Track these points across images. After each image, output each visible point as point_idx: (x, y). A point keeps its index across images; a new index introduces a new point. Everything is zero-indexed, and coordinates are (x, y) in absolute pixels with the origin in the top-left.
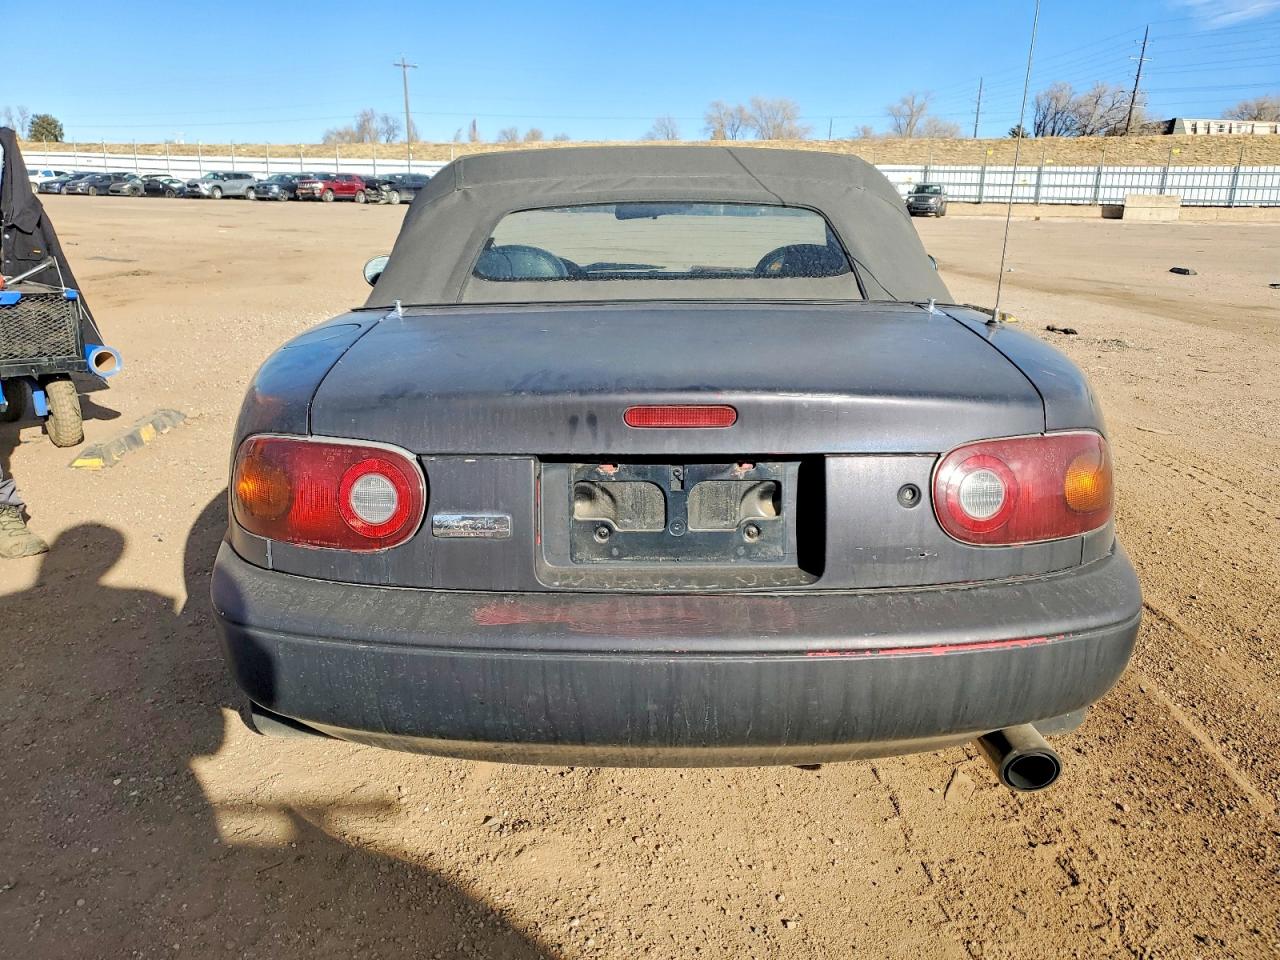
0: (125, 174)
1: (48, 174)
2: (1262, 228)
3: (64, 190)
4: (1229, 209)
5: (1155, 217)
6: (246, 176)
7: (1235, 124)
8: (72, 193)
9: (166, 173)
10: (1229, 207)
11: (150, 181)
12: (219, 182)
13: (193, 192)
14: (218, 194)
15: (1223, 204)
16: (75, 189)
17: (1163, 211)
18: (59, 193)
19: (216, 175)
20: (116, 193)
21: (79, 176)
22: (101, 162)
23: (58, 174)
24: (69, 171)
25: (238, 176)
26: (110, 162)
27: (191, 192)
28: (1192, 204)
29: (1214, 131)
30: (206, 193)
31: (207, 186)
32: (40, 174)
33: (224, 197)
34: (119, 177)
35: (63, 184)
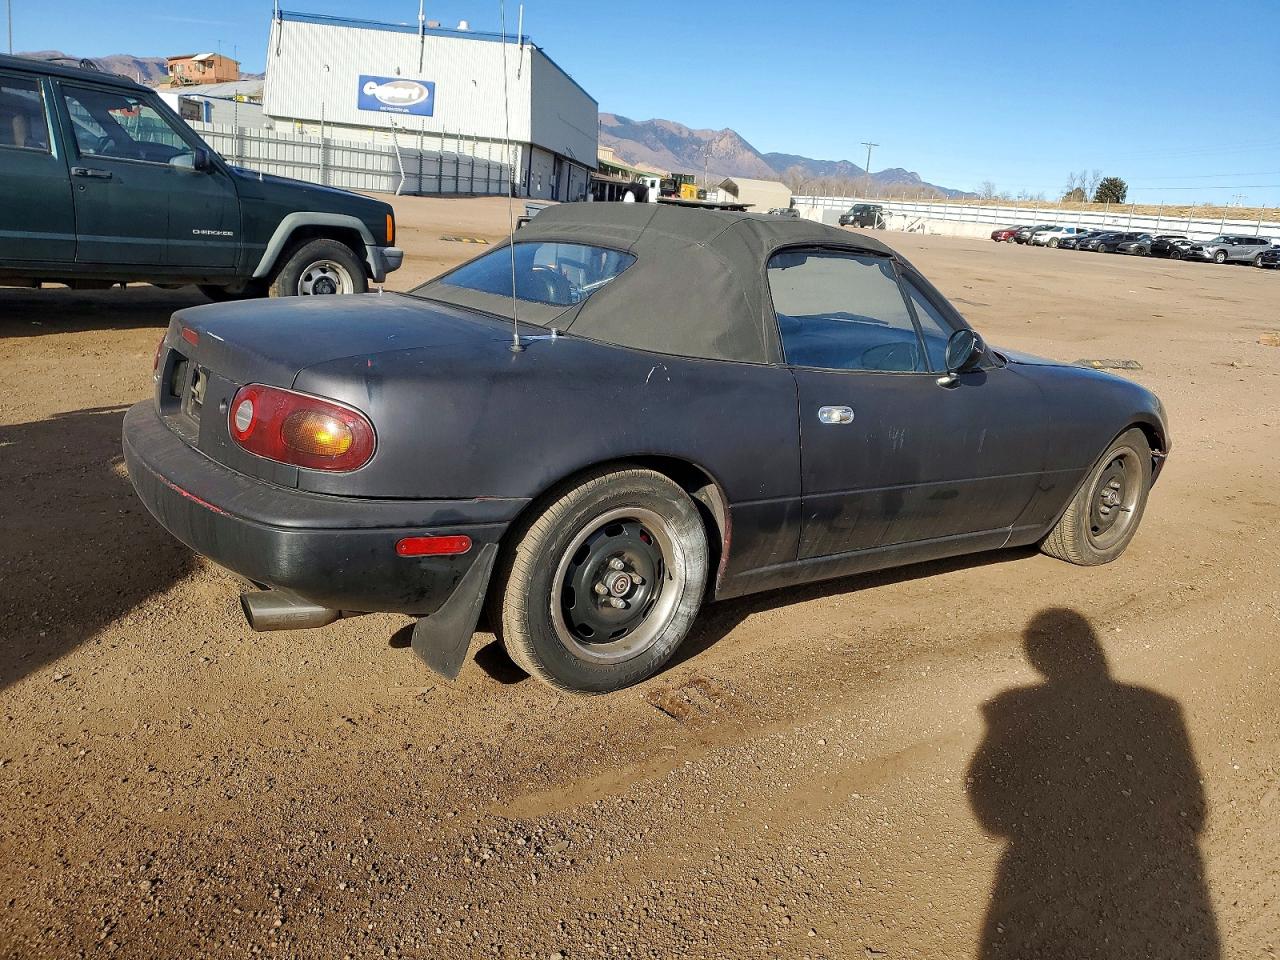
0: (1140, 234)
1: (1070, 231)
3: (1078, 246)
6: (1263, 242)
8: (1084, 248)
9: (1183, 234)
11: (1160, 242)
12: (1227, 247)
13: (1195, 254)
14: (1221, 258)
16: (1086, 246)
18: (1073, 248)
19: (1228, 240)
20: (1123, 251)
21: (1096, 234)
22: (1125, 222)
23: (1079, 231)
24: (1090, 229)
25: (1251, 241)
26: (1134, 223)
27: (1194, 255)
30: (1208, 256)
31: (1211, 249)
32: (1064, 231)
33: (1225, 262)
34: (1132, 237)
35: (1079, 240)
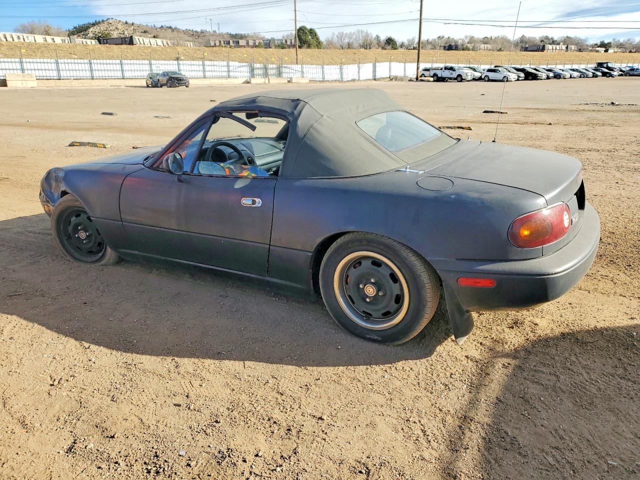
2: (86, 89)
4: (60, 81)
5: (25, 85)
7: (25, 35)
10: (59, 79)
15: (56, 78)
17: (28, 82)
28: (41, 78)
29: (16, 40)
